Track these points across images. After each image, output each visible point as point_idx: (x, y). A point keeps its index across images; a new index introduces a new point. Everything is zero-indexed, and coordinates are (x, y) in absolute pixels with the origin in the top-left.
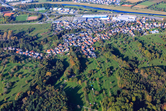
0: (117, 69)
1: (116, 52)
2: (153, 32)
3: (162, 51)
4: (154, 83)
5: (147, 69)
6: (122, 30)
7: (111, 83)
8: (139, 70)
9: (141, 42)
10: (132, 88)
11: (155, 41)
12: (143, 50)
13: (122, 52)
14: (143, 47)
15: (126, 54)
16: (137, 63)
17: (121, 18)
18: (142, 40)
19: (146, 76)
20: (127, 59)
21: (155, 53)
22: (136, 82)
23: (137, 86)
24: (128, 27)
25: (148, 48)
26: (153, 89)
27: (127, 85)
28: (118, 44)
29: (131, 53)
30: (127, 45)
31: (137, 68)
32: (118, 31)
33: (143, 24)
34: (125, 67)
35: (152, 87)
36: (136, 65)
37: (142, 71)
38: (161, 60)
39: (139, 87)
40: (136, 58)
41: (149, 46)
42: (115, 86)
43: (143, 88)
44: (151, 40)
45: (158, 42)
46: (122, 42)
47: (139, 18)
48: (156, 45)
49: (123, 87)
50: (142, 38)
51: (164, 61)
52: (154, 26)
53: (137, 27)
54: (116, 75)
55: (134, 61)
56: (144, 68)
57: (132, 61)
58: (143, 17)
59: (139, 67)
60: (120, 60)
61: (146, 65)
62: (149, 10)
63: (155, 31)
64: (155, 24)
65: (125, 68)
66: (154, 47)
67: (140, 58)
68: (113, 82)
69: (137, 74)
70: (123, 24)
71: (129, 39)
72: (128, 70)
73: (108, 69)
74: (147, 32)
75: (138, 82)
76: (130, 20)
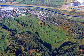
0: (6, 36)
1: (5, 27)
2: (23, 15)
3: (28, 24)
4: (25, 41)
5: (21, 34)
6: (7, 15)
7: (3, 44)
8: (17, 35)
9: (17, 20)
10: (14, 44)
11: (24, 19)
12: (18, 24)
13: (8, 27)
14: (18, 23)
15: (10, 27)
16: (16, 31)
17: (6, 9)
18: (17, 19)
19: (21, 37)
20: (10, 30)
21: (24, 26)
22: (16, 41)
23: (16, 43)
24: (10, 13)
25: (21, 23)
26: (25, 44)
27: (12, 44)
28: (5, 23)
29: (12, 27)
30: (10, 23)
31: (16, 34)
32: (5, 16)
33: (17, 11)
34: (10, 34)
35: (24, 42)
36: (16, 33)
37: (19, 35)
38: (27, 28)
39: (18, 44)
40: (15, 29)
41: (21, 22)
42: (6, 45)
43: (20, 44)
44: (22, 19)
45: (25, 20)
46: (7, 21)
47: (15, 8)
48: (25, 21)
49: (10, 44)
50: (17, 18)
51: (29, 29)
52: (23, 12)
53: (15, 13)
54: (6, 39)
55: (14, 31)
56: (20, 33)
57: (13, 31)
58: (17, 8)
59: (17, 33)
60: (7, 31)
61: (20, 32)
62: (20, 4)
63: (24, 14)
64: (23, 11)
65: (10, 35)
66: (24, 22)
67: (17, 29)
68: (4, 43)
69: (16, 37)
70: (7, 12)
71: (11, 19)
72: (11, 35)
73: (1, 36)
74: (20, 15)
75: (17, 41)
76: (11, 10)
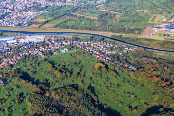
0: (27, 94)
1: (25, 76)
2: (63, 51)
3: (72, 69)
4: (66, 104)
5: (59, 91)
6: (30, 52)
7: (21, 111)
8: (50, 93)
9: (51, 62)
10: (43, 113)
11: (65, 60)
12: (53, 71)
13: (32, 76)
14: (53, 67)
15: (36, 77)
16: (48, 85)
17: (29, 39)
18: (52, 60)
19: (57, 97)
20: (37, 83)
21: (65, 73)
22: (47, 106)
23: (48, 110)
24: (37, 48)
25: (58, 68)
26: (65, 111)
27: (38, 111)
28: (27, 68)
29: (41, 76)
30: (37, 67)
31: (48, 90)
32: (26, 53)
33: (52, 43)
34: (35, 91)
35: (64, 108)
36: (47, 88)
37: (53, 93)
38: (72, 78)
39: (51, 111)
40: (47, 80)
41: (59, 65)
42: (26, 113)
43: (55, 111)
44: (61, 59)
45: (67, 60)
46: (31, 64)
47: (48, 38)
48: (67, 63)
49: (34, 113)
50: (51, 58)
51: (75, 80)
52: (64, 45)
53: (46, 47)
54: (26, 101)
55: (45, 84)
56: (55, 89)
57: (43, 83)
58: (52, 37)
59: (51, 89)
60: (30, 84)
61: (57, 86)
62: (57, 28)
63: (65, 49)
64: (64, 43)
65: (36, 93)
66: (65, 66)
67: (51, 80)
68: (23, 110)
69: (48, 98)
70: (32, 46)
71: (39, 60)
72: (38, 94)
73: (17, 96)
74: (57, 52)
75: (50, 105)
76: (39, 41)
